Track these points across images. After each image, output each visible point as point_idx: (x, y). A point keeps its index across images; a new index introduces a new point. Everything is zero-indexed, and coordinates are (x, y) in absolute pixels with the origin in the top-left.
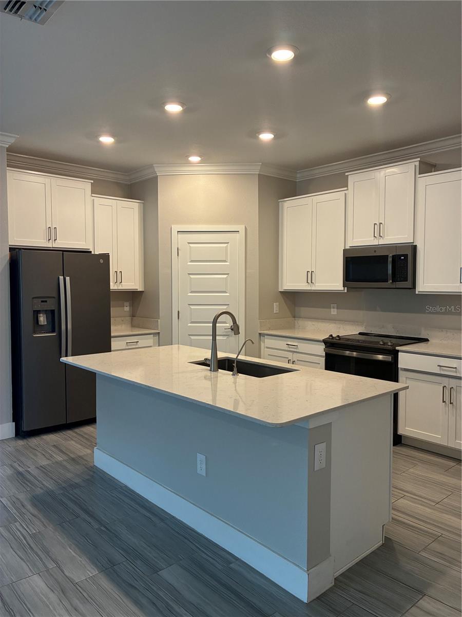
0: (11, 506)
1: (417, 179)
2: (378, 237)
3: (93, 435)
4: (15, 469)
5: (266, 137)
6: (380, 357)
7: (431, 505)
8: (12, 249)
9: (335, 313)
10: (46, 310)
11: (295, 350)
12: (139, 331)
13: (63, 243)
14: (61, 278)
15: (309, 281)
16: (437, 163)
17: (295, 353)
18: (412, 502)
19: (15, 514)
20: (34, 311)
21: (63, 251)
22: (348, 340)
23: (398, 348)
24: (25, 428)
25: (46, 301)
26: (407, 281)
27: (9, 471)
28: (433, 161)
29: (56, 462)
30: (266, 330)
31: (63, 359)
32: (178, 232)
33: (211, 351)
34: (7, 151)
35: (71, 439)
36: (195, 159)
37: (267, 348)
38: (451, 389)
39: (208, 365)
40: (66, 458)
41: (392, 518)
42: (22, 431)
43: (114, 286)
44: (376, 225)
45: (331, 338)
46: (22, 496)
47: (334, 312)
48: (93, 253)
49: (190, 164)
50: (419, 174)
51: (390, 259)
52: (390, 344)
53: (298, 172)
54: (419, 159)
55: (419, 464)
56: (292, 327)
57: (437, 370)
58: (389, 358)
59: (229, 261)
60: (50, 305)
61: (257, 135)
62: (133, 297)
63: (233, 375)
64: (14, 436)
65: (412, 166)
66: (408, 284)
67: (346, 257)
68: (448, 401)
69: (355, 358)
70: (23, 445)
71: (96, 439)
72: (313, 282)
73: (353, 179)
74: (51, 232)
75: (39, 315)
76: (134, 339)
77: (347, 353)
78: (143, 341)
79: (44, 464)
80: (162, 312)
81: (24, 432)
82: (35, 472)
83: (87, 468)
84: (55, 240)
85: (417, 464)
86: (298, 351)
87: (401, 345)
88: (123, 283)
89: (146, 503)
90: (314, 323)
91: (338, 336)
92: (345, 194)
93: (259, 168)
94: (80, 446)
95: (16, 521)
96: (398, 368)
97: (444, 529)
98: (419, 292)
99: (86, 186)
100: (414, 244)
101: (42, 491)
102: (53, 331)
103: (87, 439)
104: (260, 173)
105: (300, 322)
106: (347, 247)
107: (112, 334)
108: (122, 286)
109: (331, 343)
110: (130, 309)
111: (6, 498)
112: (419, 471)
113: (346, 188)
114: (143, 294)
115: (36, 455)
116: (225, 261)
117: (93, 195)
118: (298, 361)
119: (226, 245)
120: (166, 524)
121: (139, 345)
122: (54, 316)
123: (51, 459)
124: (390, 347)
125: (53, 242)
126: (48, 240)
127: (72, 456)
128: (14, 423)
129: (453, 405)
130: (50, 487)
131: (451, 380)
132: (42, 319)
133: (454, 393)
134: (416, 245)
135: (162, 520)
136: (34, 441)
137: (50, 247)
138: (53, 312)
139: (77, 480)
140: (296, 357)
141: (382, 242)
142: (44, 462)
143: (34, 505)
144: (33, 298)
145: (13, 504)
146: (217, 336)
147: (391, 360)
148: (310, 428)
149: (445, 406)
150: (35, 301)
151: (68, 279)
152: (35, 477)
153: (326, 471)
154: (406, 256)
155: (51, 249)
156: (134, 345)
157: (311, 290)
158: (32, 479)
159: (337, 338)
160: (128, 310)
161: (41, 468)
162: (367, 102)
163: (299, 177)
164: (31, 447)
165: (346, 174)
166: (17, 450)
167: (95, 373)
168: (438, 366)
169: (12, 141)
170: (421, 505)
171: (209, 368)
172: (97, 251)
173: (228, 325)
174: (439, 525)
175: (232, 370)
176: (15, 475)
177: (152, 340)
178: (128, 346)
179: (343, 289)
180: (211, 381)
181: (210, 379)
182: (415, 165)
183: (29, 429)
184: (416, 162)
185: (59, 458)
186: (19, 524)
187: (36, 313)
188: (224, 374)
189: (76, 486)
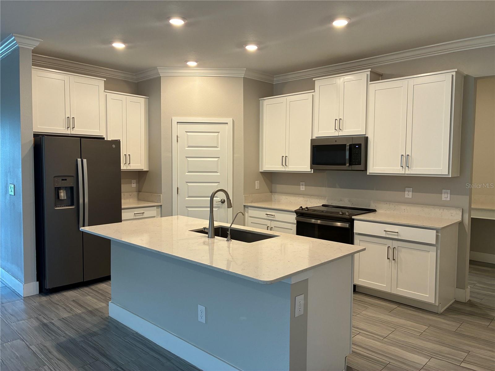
0: (40, 353)
1: (368, 84)
2: (338, 129)
3: (107, 291)
4: (41, 321)
5: (252, 48)
6: (339, 224)
7: (380, 339)
8: (36, 136)
9: (304, 189)
10: (66, 187)
11: (273, 219)
12: (144, 204)
13: (80, 130)
14: (79, 160)
15: (284, 164)
16: (383, 73)
17: (272, 221)
18: (366, 337)
19: (44, 359)
20: (55, 188)
21: (81, 137)
22: (315, 210)
23: (353, 217)
24: (48, 286)
25: (66, 180)
26: (360, 164)
27: (36, 323)
28: (380, 71)
29: (76, 315)
30: (250, 203)
31: (82, 229)
32: (177, 122)
33: (209, 221)
34: (32, 53)
35: (88, 294)
36: (192, 64)
37: (250, 217)
38: (394, 248)
39: (207, 233)
40: (84, 310)
41: (352, 351)
42: (45, 288)
43: (124, 167)
44: (336, 121)
45: (301, 209)
46: (48, 344)
47: (302, 188)
48: (106, 139)
49: (187, 67)
50: (370, 81)
51: (348, 148)
52: (347, 214)
53: (275, 76)
54: (370, 70)
55: (370, 307)
56: (270, 200)
57: (383, 234)
58: (347, 225)
59: (219, 147)
60: (70, 183)
61: (244, 46)
62: (139, 175)
63: (227, 241)
64: (38, 293)
65: (365, 74)
66: (361, 167)
67: (313, 146)
68: (391, 258)
69: (318, 224)
70: (46, 301)
71: (111, 294)
72: (287, 164)
73: (319, 83)
74: (70, 122)
75: (60, 191)
76: (141, 211)
77: (313, 221)
78: (149, 212)
79: (65, 316)
80: (164, 188)
81: (47, 290)
82: (58, 323)
83: (103, 319)
84: (73, 128)
85: (368, 308)
86: (275, 219)
87: (356, 215)
88: (131, 165)
89: (155, 347)
90: (287, 197)
91: (307, 208)
92: (313, 95)
93: (244, 72)
94: (95, 300)
95: (45, 365)
96: (354, 233)
97: (391, 358)
98: (370, 173)
99: (100, 83)
100: (366, 136)
101: (65, 339)
102: (72, 205)
103: (102, 294)
104: (245, 77)
105: (276, 196)
106: (314, 138)
107: (123, 207)
108: (130, 167)
109: (300, 213)
110: (136, 186)
111: (35, 346)
112: (370, 313)
113: (313, 91)
114: (148, 174)
115: (57, 309)
116: (216, 147)
117: (106, 91)
118: (275, 228)
119: (217, 134)
120: (172, 363)
121: (145, 215)
122: (73, 192)
123: (71, 312)
124: (347, 216)
125: (72, 130)
126: (66, 128)
127: (90, 309)
128: (38, 282)
129: (395, 262)
130: (72, 336)
131: (394, 242)
132: (63, 195)
133: (396, 252)
134: (368, 137)
135: (168, 359)
136: (56, 297)
137: (69, 134)
138: (72, 188)
139: (95, 329)
140: (273, 224)
141: (341, 134)
142: (65, 315)
143: (59, 351)
144: (55, 177)
145: (41, 351)
146: (214, 208)
147: (348, 227)
148: (292, 283)
149: (389, 262)
150: (56, 179)
151: (85, 161)
152: (58, 328)
153: (304, 316)
154: (360, 145)
155: (70, 135)
156: (140, 215)
157: (285, 171)
158: (55, 329)
159: (306, 209)
160: (135, 186)
161: (63, 320)
162: (332, 24)
163: (276, 80)
164: (53, 303)
165: (314, 79)
166: (42, 305)
167: (110, 240)
168: (384, 231)
169: (37, 44)
170: (373, 340)
171: (207, 235)
172: (110, 137)
173: (219, 199)
174: (387, 355)
175: (226, 237)
176: (41, 326)
177: (156, 211)
178: (135, 216)
179: (310, 170)
180: (209, 246)
181: (208, 244)
182: (367, 74)
183: (51, 287)
184: (368, 72)
185: (79, 311)
186: (47, 367)
187: (57, 190)
188: (221, 240)
189: (94, 334)
